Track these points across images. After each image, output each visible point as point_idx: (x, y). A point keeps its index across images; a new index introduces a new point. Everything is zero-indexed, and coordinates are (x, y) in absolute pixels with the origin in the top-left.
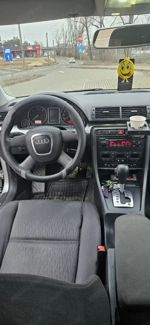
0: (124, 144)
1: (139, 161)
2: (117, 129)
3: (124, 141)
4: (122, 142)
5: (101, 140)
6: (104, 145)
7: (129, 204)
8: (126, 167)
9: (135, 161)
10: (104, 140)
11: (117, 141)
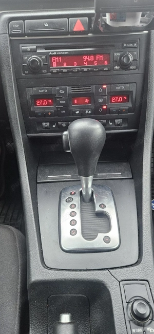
0: (89, 62)
1: (129, 110)
2: (68, 16)
3: (88, 54)
4: (85, 58)
5: (25, 51)
6: (34, 69)
7: (107, 240)
8: (96, 128)
9: (120, 112)
10: (33, 52)
11: (71, 54)
